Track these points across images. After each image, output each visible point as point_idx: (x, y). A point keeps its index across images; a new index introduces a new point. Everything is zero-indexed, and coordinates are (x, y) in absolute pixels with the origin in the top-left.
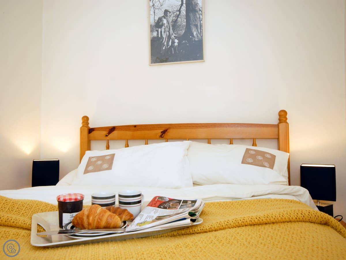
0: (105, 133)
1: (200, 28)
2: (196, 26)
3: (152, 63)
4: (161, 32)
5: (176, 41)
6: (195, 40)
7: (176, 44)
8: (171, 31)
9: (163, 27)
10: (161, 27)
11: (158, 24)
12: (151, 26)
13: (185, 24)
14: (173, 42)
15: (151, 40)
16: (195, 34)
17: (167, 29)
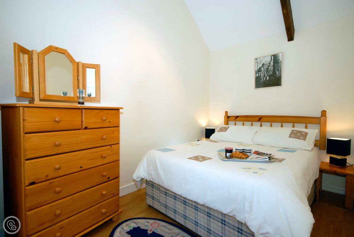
0: (234, 118)
1: (280, 70)
2: (278, 70)
3: (256, 88)
4: (260, 74)
5: (268, 77)
6: (277, 77)
7: (268, 79)
8: (265, 73)
9: (262, 72)
10: (260, 71)
11: (259, 70)
12: (256, 71)
13: (272, 69)
14: (266, 78)
15: (256, 78)
16: (277, 74)
17: (264, 72)
